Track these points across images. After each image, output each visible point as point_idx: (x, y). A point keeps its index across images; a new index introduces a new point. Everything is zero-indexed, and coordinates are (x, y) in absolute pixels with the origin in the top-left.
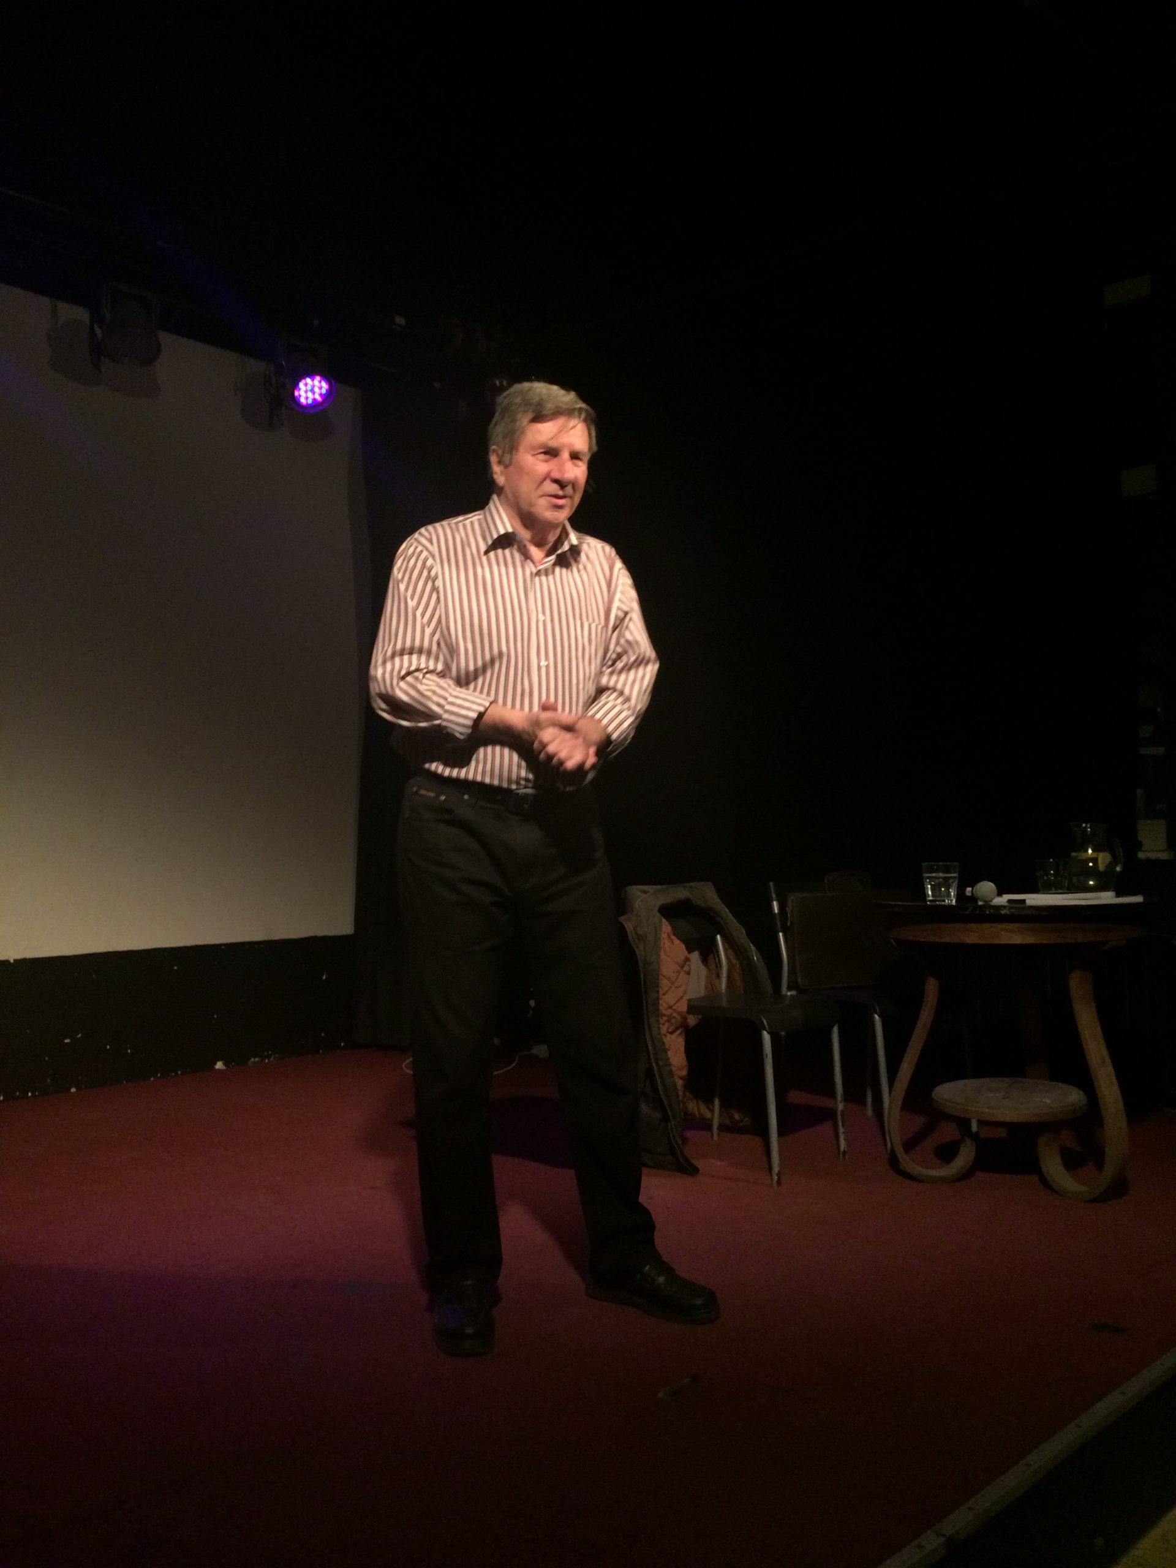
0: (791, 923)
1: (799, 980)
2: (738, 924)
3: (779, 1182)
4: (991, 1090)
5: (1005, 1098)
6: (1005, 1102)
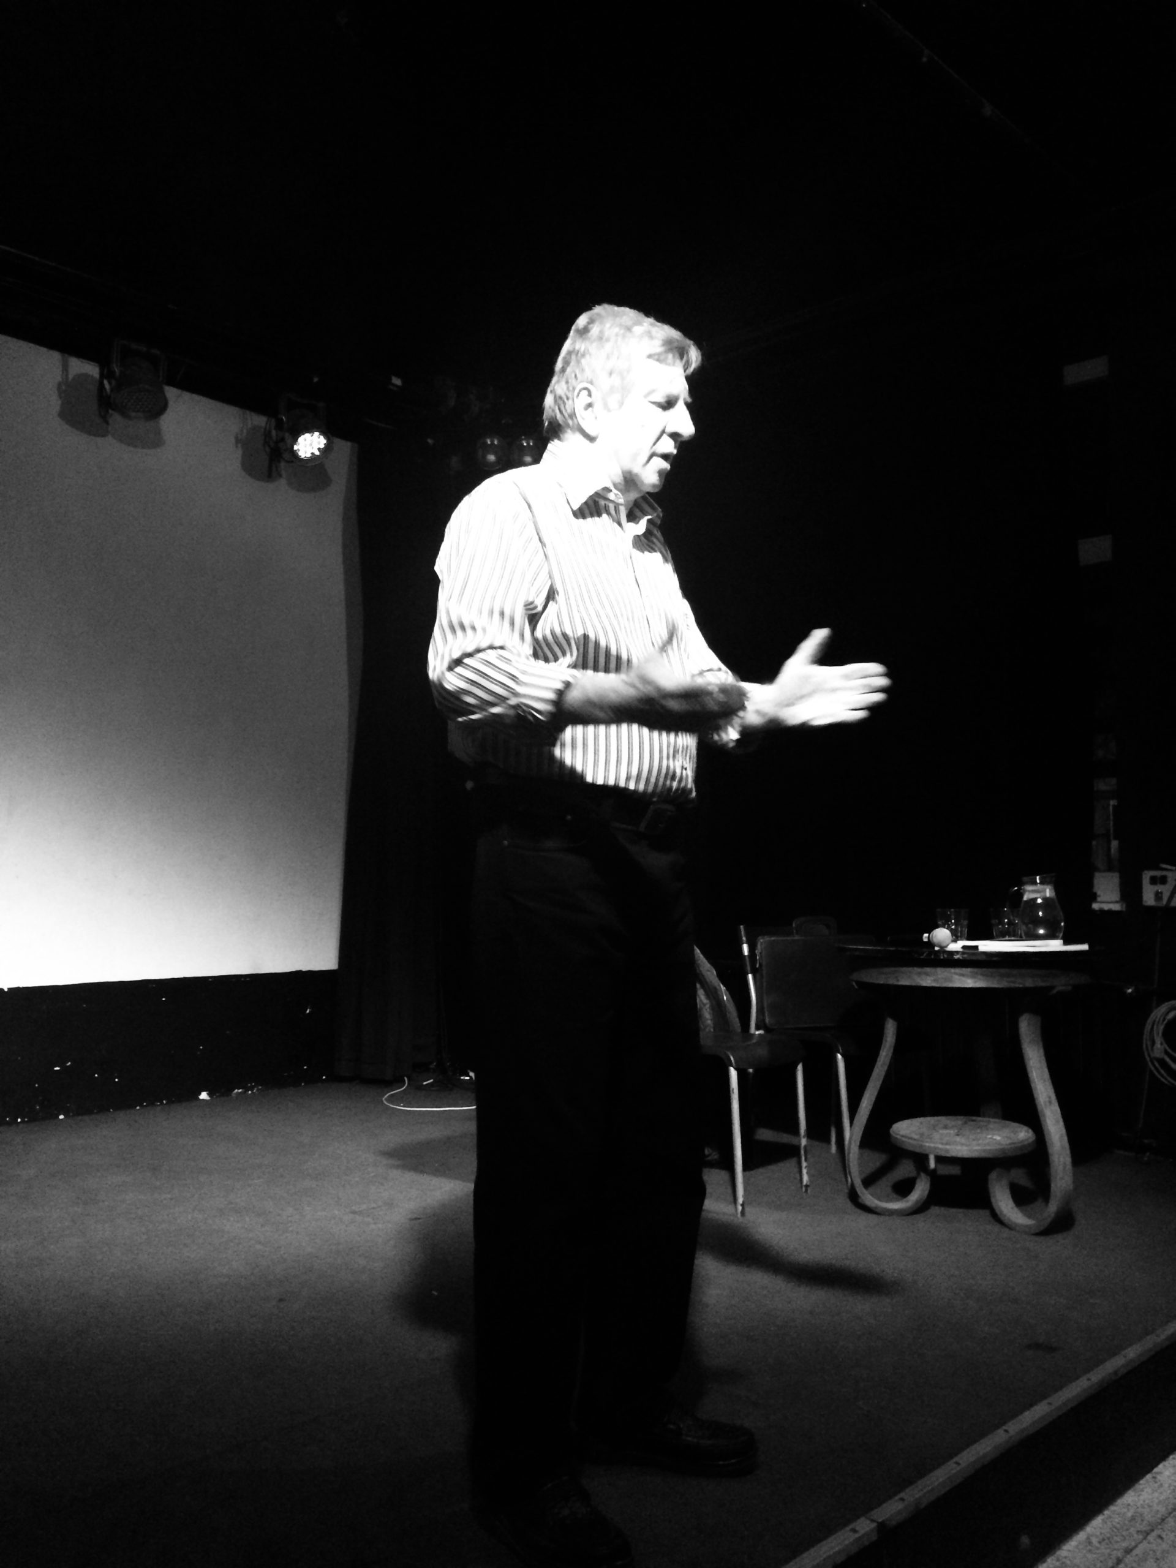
0: (760, 965)
1: (767, 1020)
2: (709, 965)
3: (743, 1213)
4: (946, 1127)
5: (958, 1135)
6: (958, 1139)
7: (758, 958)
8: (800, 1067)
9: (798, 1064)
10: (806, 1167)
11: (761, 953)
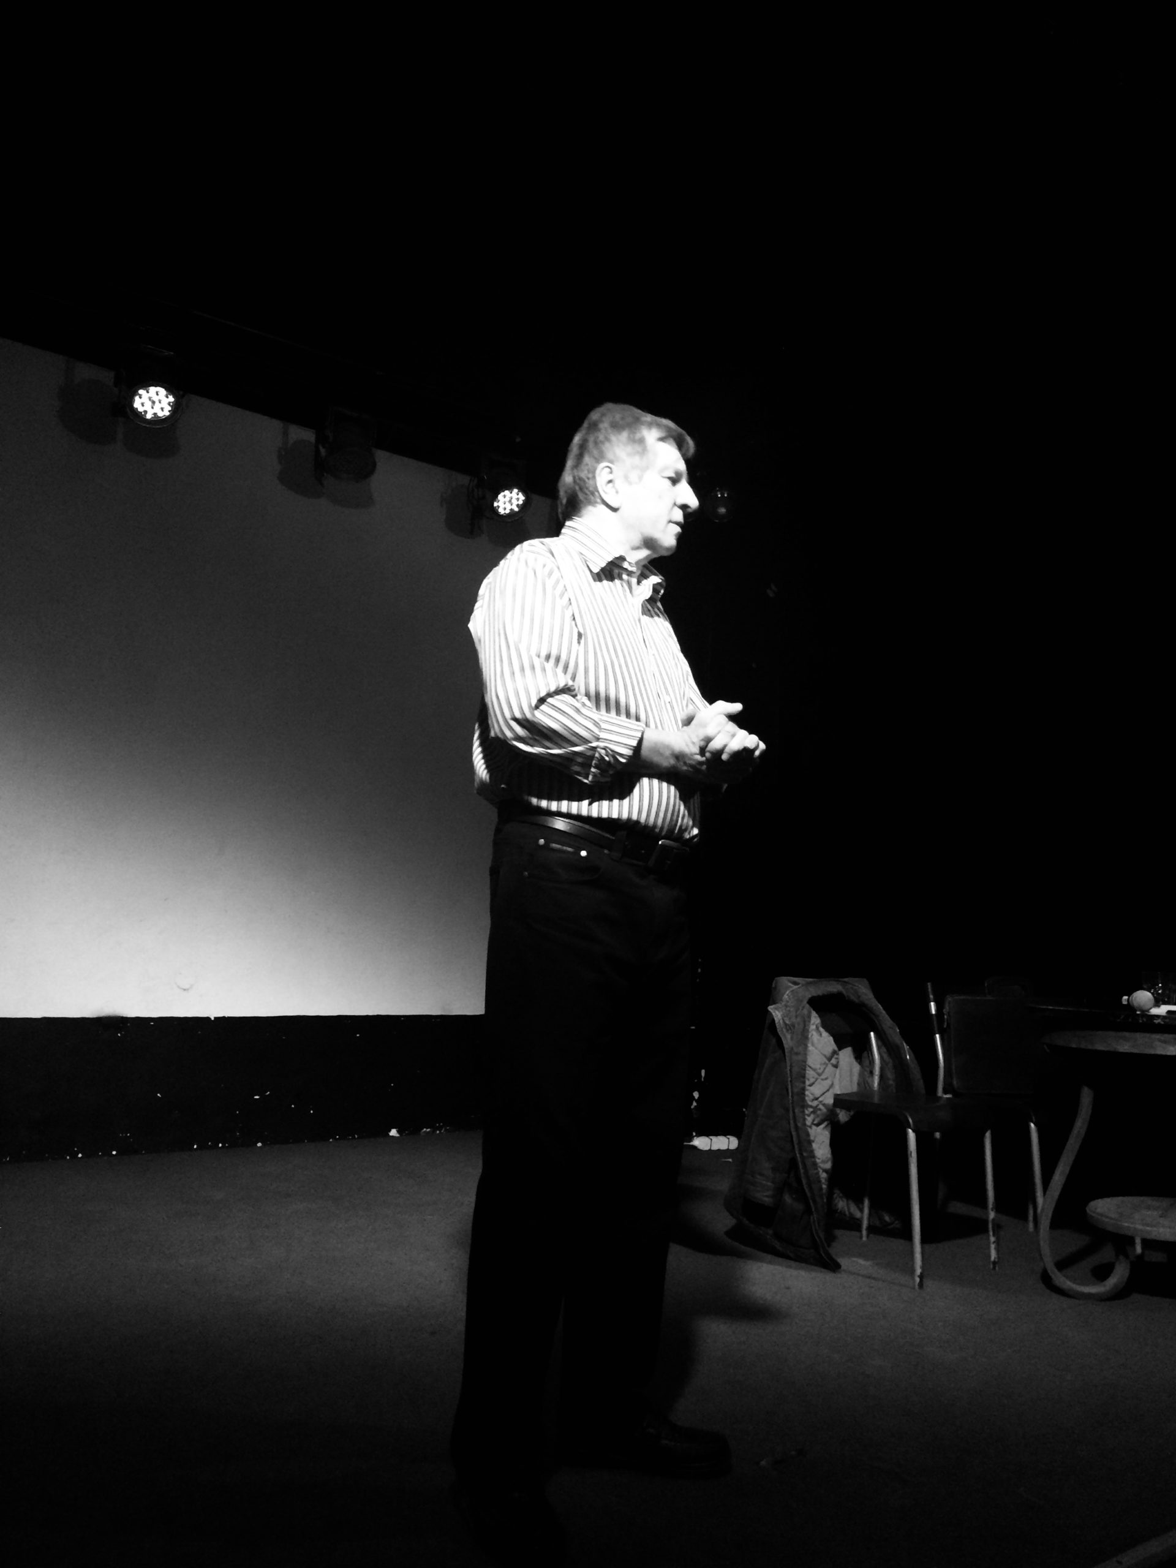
0: (948, 1024)
1: (955, 1082)
2: (891, 1022)
3: (921, 1285)
6: (1161, 1220)
7: (946, 1017)
8: (988, 1135)
9: (987, 1131)
10: (994, 1242)
11: (949, 1013)
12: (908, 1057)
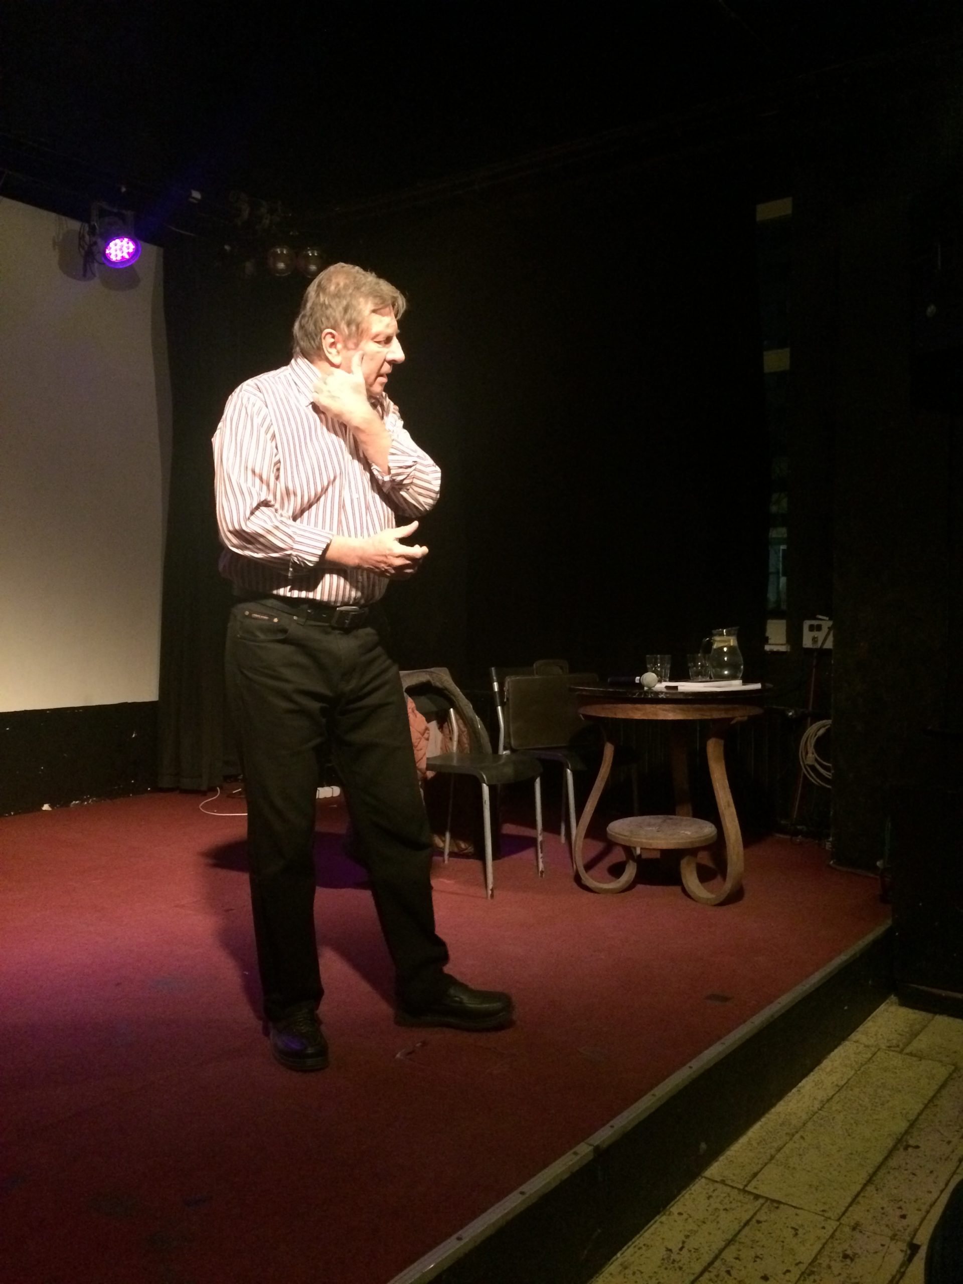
0: (507, 699)
1: (513, 742)
2: (466, 700)
3: (492, 896)
4: (649, 825)
5: (658, 831)
6: (659, 835)
7: (506, 693)
8: (538, 781)
9: (537, 778)
10: (542, 857)
11: (508, 690)
12: (479, 727)
